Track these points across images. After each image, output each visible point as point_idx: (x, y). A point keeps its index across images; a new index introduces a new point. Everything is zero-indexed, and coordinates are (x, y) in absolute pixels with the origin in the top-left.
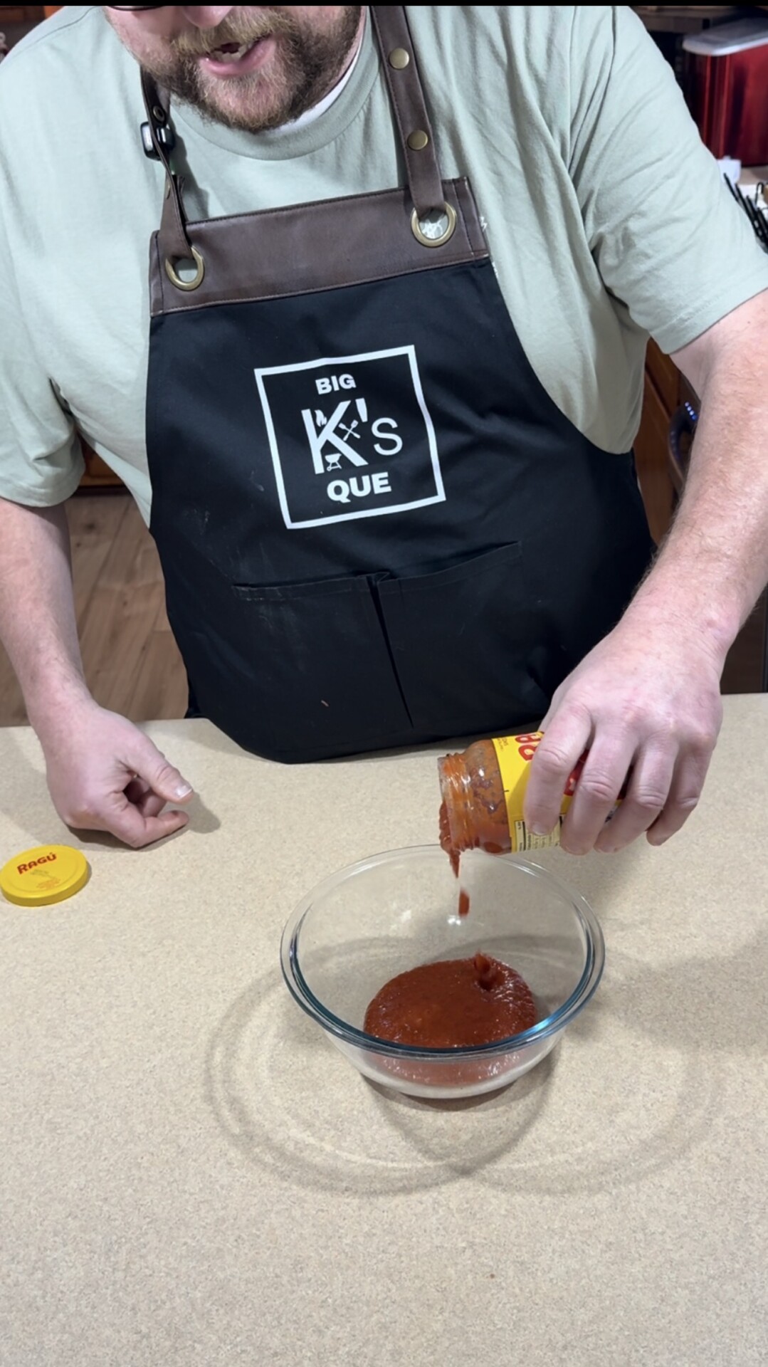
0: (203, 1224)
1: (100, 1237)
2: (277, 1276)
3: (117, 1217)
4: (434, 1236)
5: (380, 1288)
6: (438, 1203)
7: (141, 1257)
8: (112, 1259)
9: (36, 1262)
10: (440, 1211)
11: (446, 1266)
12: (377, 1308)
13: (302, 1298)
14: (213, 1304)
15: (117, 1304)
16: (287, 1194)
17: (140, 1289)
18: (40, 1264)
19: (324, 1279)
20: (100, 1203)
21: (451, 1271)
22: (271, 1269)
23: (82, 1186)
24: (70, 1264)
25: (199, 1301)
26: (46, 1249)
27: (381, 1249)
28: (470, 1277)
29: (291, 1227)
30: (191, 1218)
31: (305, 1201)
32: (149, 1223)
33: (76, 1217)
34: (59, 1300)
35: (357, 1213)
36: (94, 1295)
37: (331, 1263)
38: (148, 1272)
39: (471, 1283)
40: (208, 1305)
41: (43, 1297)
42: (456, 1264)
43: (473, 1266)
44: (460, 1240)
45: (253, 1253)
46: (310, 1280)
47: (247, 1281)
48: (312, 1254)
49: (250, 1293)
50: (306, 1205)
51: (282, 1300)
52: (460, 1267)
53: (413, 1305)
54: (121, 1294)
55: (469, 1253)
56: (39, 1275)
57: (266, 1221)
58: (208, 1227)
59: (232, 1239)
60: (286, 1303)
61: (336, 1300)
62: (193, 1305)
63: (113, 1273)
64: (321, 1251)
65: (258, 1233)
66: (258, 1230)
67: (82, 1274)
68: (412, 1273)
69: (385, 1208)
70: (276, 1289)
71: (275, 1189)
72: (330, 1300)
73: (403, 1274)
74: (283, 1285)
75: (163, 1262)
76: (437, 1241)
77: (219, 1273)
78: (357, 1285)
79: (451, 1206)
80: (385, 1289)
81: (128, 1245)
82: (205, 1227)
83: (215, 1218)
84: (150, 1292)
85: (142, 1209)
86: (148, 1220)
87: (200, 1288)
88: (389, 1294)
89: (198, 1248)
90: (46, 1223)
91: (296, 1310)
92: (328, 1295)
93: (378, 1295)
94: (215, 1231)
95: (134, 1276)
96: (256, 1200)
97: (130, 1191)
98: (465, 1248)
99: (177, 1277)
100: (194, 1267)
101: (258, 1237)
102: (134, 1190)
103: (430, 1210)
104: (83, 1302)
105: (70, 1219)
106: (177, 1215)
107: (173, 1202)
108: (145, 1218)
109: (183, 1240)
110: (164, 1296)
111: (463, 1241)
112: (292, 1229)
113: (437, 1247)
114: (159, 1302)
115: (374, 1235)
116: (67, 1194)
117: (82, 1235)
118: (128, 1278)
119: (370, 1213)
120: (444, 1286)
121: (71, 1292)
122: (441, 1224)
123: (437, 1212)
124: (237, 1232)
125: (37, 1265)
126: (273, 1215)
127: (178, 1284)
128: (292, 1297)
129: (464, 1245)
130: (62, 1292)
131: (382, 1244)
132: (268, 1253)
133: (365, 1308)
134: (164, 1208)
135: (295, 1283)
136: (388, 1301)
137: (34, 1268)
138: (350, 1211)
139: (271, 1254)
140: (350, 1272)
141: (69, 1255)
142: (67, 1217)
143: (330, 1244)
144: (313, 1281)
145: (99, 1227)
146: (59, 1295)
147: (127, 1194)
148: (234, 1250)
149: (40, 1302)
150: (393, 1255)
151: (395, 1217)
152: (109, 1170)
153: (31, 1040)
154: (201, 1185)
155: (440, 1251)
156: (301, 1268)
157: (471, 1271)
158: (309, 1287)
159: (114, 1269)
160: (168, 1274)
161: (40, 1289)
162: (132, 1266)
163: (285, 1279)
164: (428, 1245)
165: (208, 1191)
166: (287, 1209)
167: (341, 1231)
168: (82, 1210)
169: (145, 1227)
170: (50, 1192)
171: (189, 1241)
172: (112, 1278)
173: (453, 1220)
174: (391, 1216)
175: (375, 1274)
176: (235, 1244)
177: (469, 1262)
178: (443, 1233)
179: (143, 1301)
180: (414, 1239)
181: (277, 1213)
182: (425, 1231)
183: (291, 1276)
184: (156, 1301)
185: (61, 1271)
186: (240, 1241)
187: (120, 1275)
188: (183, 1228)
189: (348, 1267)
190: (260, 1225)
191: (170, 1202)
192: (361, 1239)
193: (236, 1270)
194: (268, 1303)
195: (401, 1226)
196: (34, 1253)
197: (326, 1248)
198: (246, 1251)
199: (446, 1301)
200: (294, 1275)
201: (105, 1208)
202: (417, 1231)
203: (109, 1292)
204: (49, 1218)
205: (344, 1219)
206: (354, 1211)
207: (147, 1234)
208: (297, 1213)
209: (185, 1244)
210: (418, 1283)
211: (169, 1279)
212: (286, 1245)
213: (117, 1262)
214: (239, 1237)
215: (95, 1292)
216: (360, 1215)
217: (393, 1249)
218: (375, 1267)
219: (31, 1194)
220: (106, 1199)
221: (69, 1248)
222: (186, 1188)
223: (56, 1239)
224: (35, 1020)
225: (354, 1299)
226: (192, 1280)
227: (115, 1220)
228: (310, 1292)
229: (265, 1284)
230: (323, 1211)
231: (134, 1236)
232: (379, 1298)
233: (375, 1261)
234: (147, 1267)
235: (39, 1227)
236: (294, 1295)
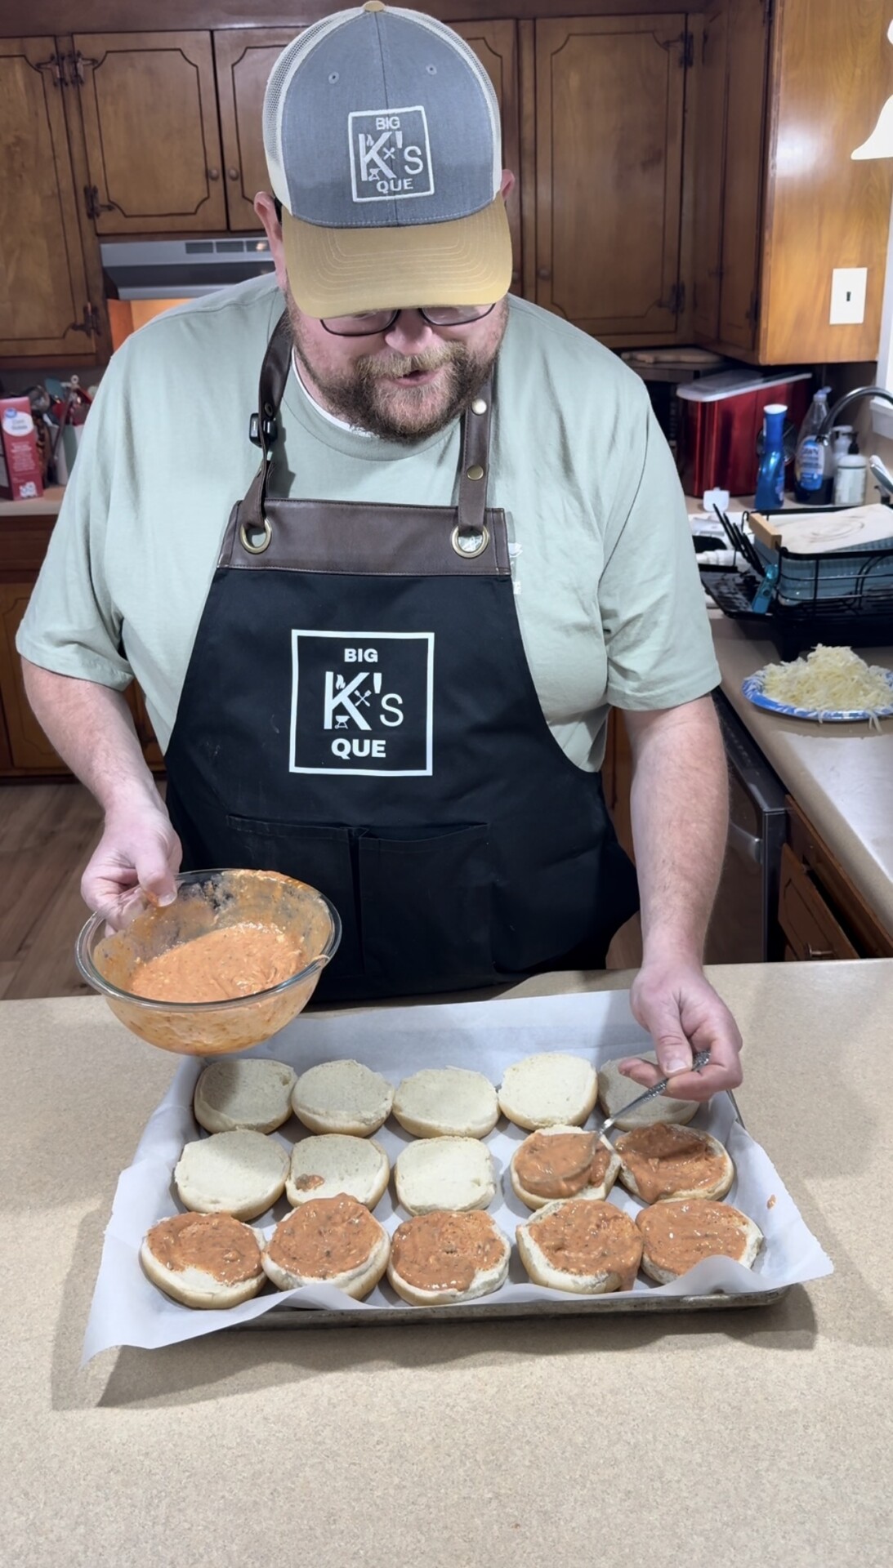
0: (240, 1477)
1: (141, 1491)
2: (311, 1529)
3: (157, 1471)
4: (461, 1487)
5: (409, 1539)
6: (465, 1455)
7: (180, 1510)
8: (152, 1513)
9: (78, 1517)
10: (467, 1463)
11: (473, 1517)
12: (407, 1559)
13: (334, 1550)
14: (249, 1557)
15: (156, 1558)
16: (320, 1448)
17: (179, 1543)
18: (82, 1519)
19: (356, 1530)
20: (142, 1458)
21: (477, 1521)
22: (305, 1522)
23: (124, 1441)
24: (112, 1519)
25: (235, 1554)
26: (88, 1503)
27: (411, 1500)
28: (496, 1527)
29: (324, 1480)
30: (229, 1472)
31: (339, 1455)
32: (189, 1477)
33: (118, 1471)
34: (100, 1554)
35: (388, 1466)
36: (134, 1549)
37: (363, 1515)
38: (187, 1526)
39: (497, 1534)
40: (244, 1558)
41: (85, 1552)
42: (483, 1514)
43: (499, 1515)
44: (486, 1491)
45: (288, 1505)
46: (342, 1532)
47: (283, 1534)
48: (345, 1507)
49: (285, 1546)
50: (339, 1459)
51: (316, 1552)
52: (486, 1517)
53: (442, 1556)
54: (160, 1548)
55: (494, 1504)
56: (81, 1530)
57: (300, 1474)
58: (245, 1481)
59: (268, 1492)
60: (319, 1555)
61: (367, 1552)
62: (230, 1558)
63: (153, 1527)
64: (353, 1504)
65: (293, 1486)
66: (293, 1483)
67: (123, 1528)
68: (441, 1524)
69: (415, 1461)
70: (310, 1541)
71: (309, 1443)
72: (362, 1552)
73: (432, 1526)
74: (316, 1538)
75: (201, 1516)
76: (464, 1493)
77: (255, 1526)
78: (388, 1536)
79: (478, 1459)
80: (415, 1540)
81: (168, 1499)
82: (242, 1481)
83: (252, 1471)
84: (188, 1546)
85: (182, 1463)
86: (187, 1474)
87: (236, 1541)
88: (418, 1545)
89: (235, 1501)
90: (89, 1478)
91: (329, 1562)
92: (360, 1546)
93: (407, 1546)
94: (252, 1484)
95: (173, 1529)
96: (291, 1454)
97: (171, 1445)
98: (491, 1499)
99: (215, 1530)
100: (231, 1521)
101: (294, 1490)
102: (174, 1445)
103: (458, 1462)
104: (124, 1557)
105: (112, 1473)
106: (215, 1469)
107: (212, 1456)
108: (184, 1472)
109: (221, 1494)
110: (201, 1550)
111: (489, 1492)
112: (325, 1483)
113: (464, 1498)
114: (197, 1556)
115: (404, 1487)
116: (110, 1448)
117: (124, 1489)
118: (168, 1532)
119: (401, 1466)
120: (471, 1536)
121: (113, 1546)
122: (468, 1476)
123: (465, 1464)
124: (273, 1486)
125: (79, 1520)
126: (307, 1469)
127: (215, 1537)
128: (324, 1550)
129: (490, 1495)
130: (103, 1547)
131: (412, 1496)
132: (303, 1505)
133: (396, 1560)
134: (203, 1463)
135: (329, 1535)
136: (417, 1552)
137: (76, 1523)
138: (381, 1464)
139: (306, 1507)
140: (381, 1523)
141: (111, 1509)
142: (109, 1472)
143: (362, 1496)
144: (345, 1533)
145: (140, 1481)
146: (101, 1550)
147: (167, 1449)
148: (270, 1503)
149: (82, 1558)
150: (423, 1507)
151: (423, 1470)
152: (150, 1425)
153: (77, 1299)
154: (238, 1440)
155: (467, 1501)
156: (334, 1520)
157: (497, 1521)
158: (342, 1539)
159: (154, 1523)
160: (206, 1528)
161: (82, 1544)
162: (170, 1519)
163: (318, 1532)
164: (456, 1496)
165: (245, 1445)
166: (321, 1463)
167: (374, 1484)
168: (124, 1465)
169: (184, 1481)
170: (93, 1447)
171: (227, 1495)
172: (152, 1532)
173: (480, 1472)
174: (420, 1468)
175: (406, 1526)
176: (271, 1497)
177: (495, 1512)
178: (469, 1484)
179: (181, 1555)
180: (443, 1491)
181: (312, 1466)
182: (453, 1483)
183: (324, 1528)
184: (194, 1555)
185: (102, 1526)
186: (275, 1494)
187: (159, 1528)
188: (221, 1482)
189: (379, 1519)
190: (295, 1479)
191: (208, 1456)
192: (392, 1492)
193: (271, 1522)
194: (302, 1556)
195: (430, 1478)
196: (77, 1508)
197: (357, 1500)
198: (281, 1504)
199: (474, 1552)
200: (327, 1527)
201: (147, 1463)
202: (445, 1482)
203: (149, 1546)
204: (92, 1472)
205: (376, 1472)
206: (385, 1464)
207: (186, 1487)
208: (330, 1466)
209: (223, 1497)
210: (446, 1534)
211: (206, 1532)
212: (319, 1497)
213: (157, 1516)
214: (275, 1490)
215: (135, 1546)
216: (391, 1468)
217: (424, 1500)
218: (405, 1519)
219: (75, 1449)
220: (147, 1454)
221: (111, 1503)
222: (224, 1442)
223: (99, 1494)
224: (81, 1279)
225: (385, 1550)
226: (229, 1533)
227: (156, 1474)
228: (342, 1544)
229: (299, 1536)
230: (354, 1464)
231: (173, 1490)
232: (409, 1549)
233: (405, 1512)
234: (185, 1521)
235: (82, 1482)
236: (328, 1547)
